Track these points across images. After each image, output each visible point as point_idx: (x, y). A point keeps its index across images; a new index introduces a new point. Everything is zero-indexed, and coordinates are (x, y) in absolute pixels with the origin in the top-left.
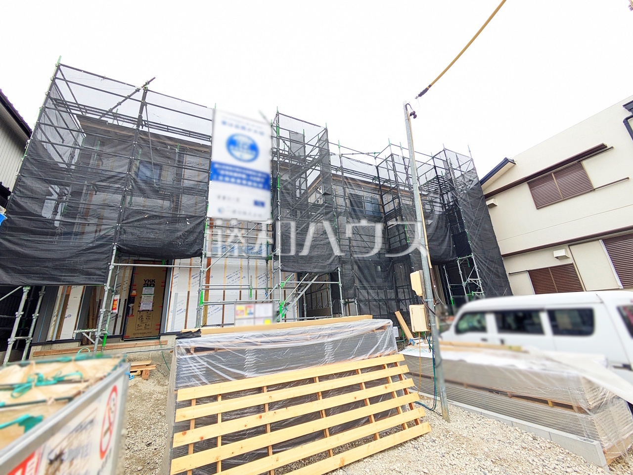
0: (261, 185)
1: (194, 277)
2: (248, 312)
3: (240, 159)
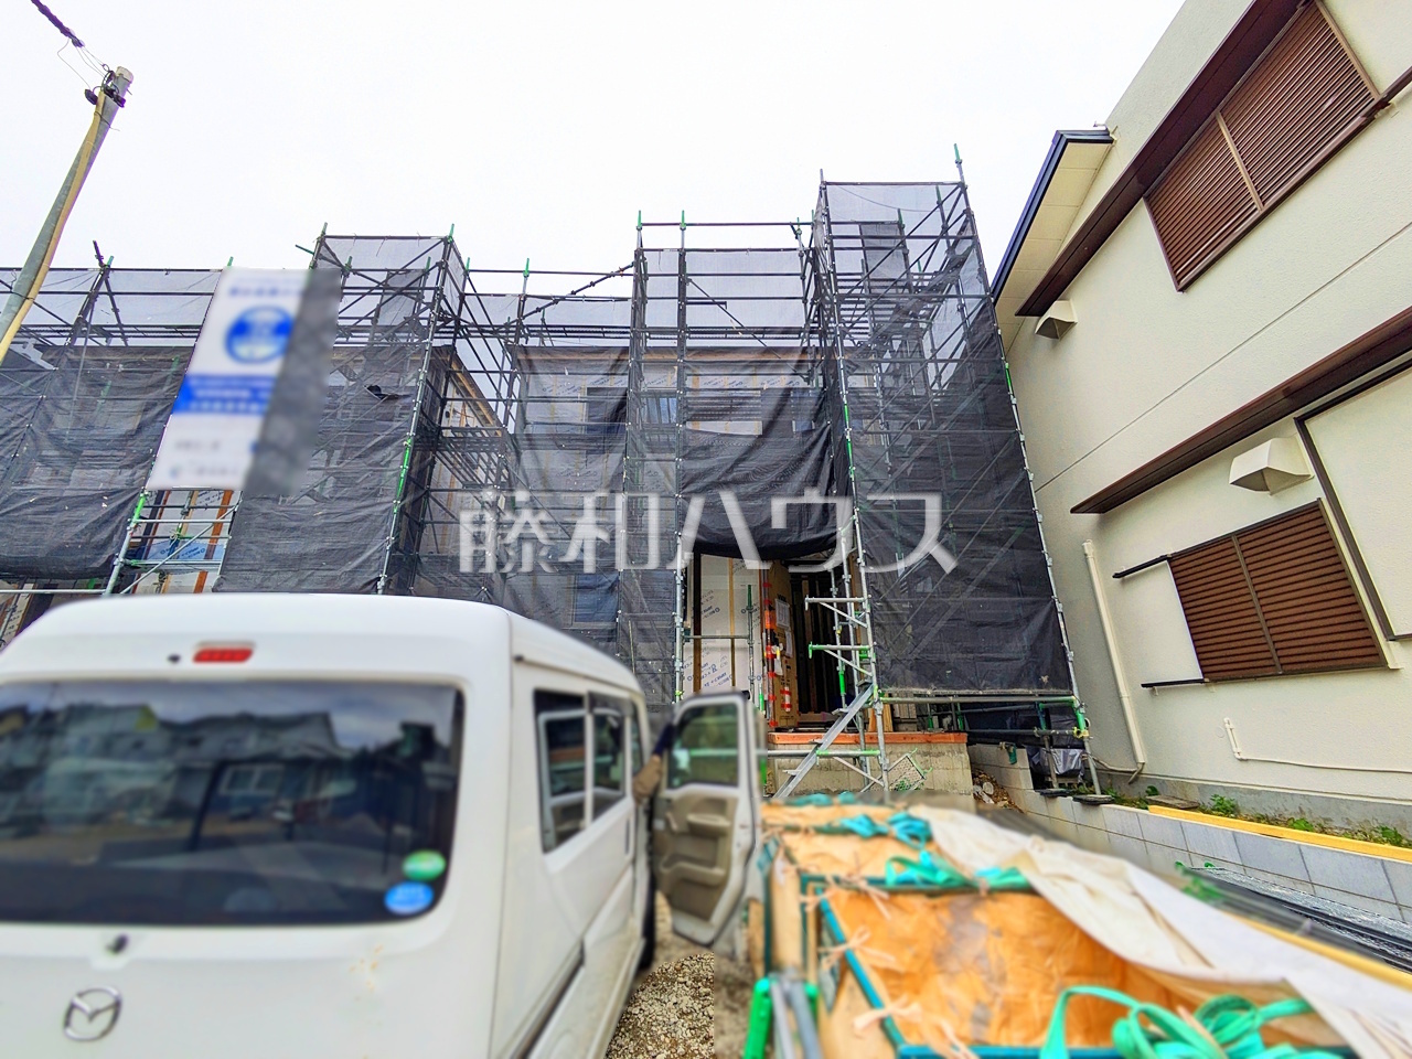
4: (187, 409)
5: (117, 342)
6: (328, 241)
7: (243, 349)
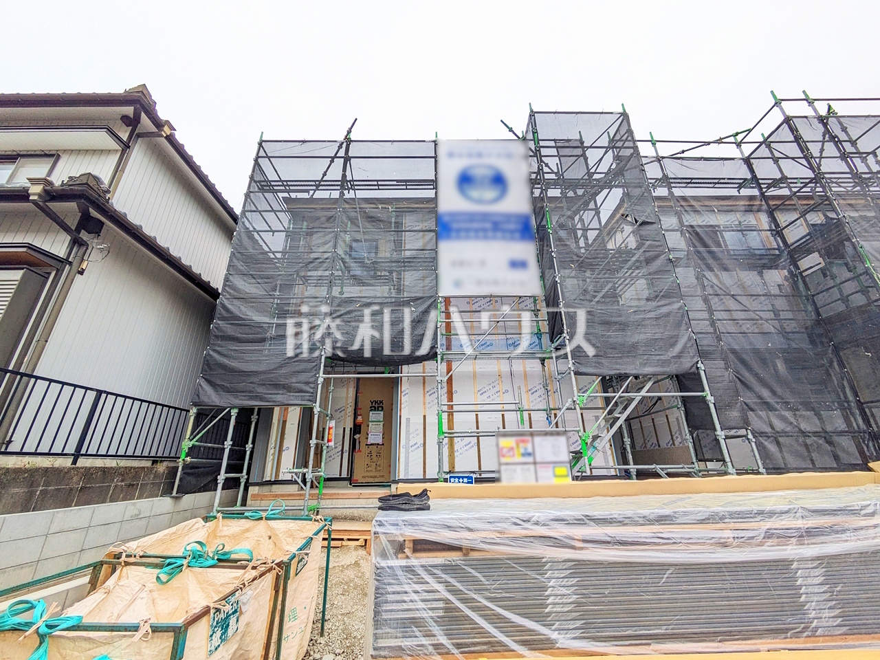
0: (517, 235)
1: (430, 393)
2: (522, 451)
3: (480, 201)
4: (449, 237)
7: (475, 193)
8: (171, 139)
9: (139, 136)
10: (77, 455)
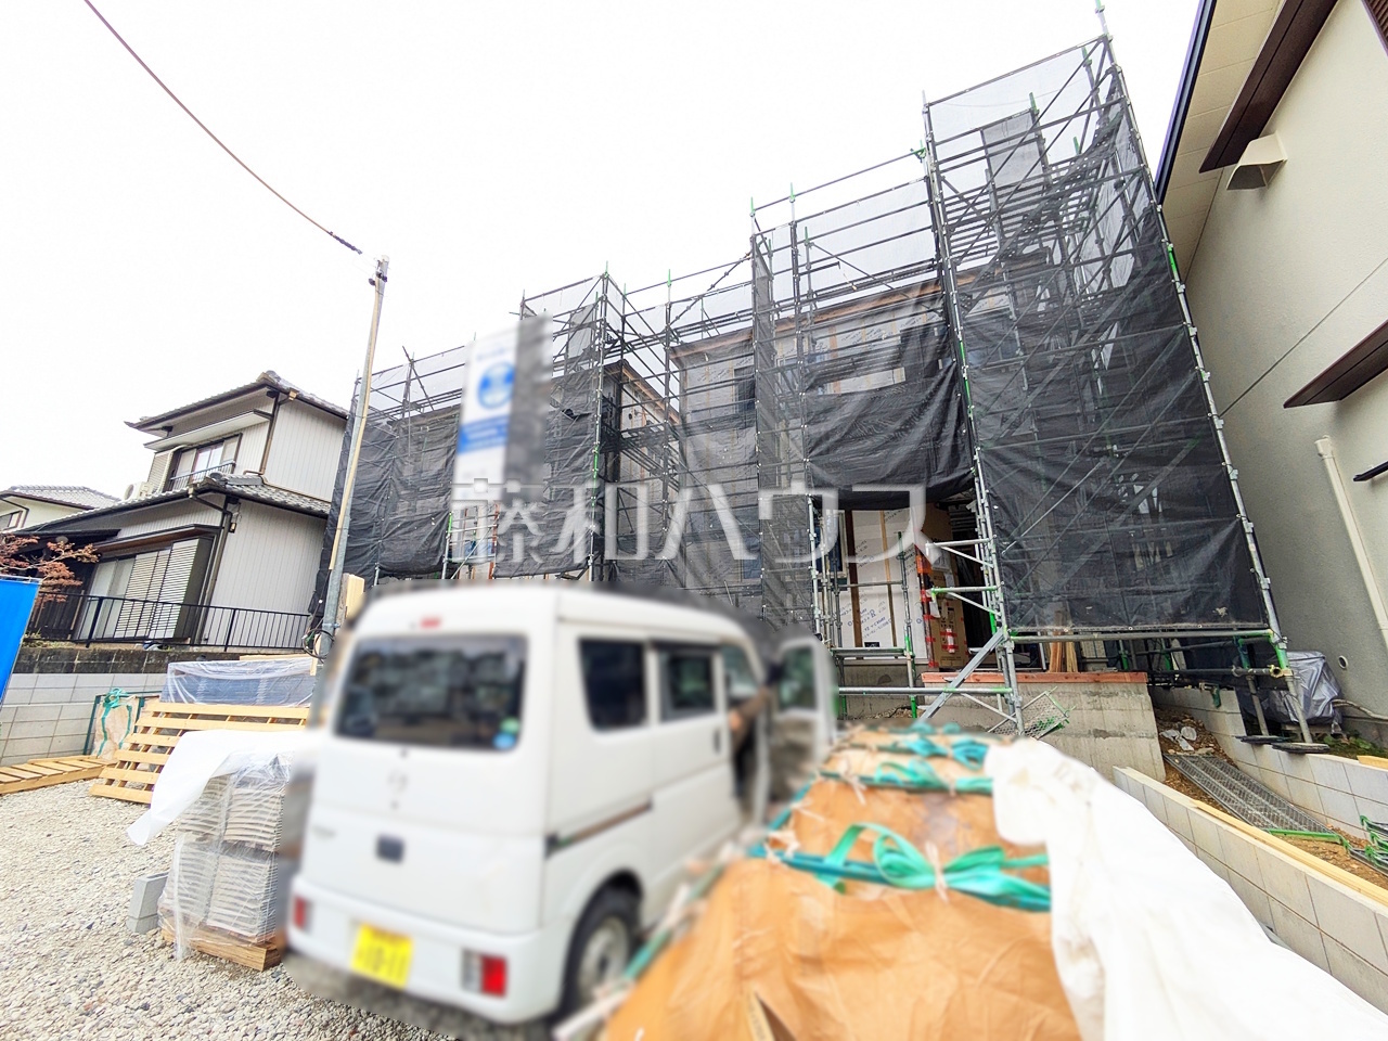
3: (492, 406)
4: (465, 450)
5: (428, 409)
6: (527, 303)
7: (489, 399)
8: (300, 398)
9: (280, 404)
10: (226, 646)
